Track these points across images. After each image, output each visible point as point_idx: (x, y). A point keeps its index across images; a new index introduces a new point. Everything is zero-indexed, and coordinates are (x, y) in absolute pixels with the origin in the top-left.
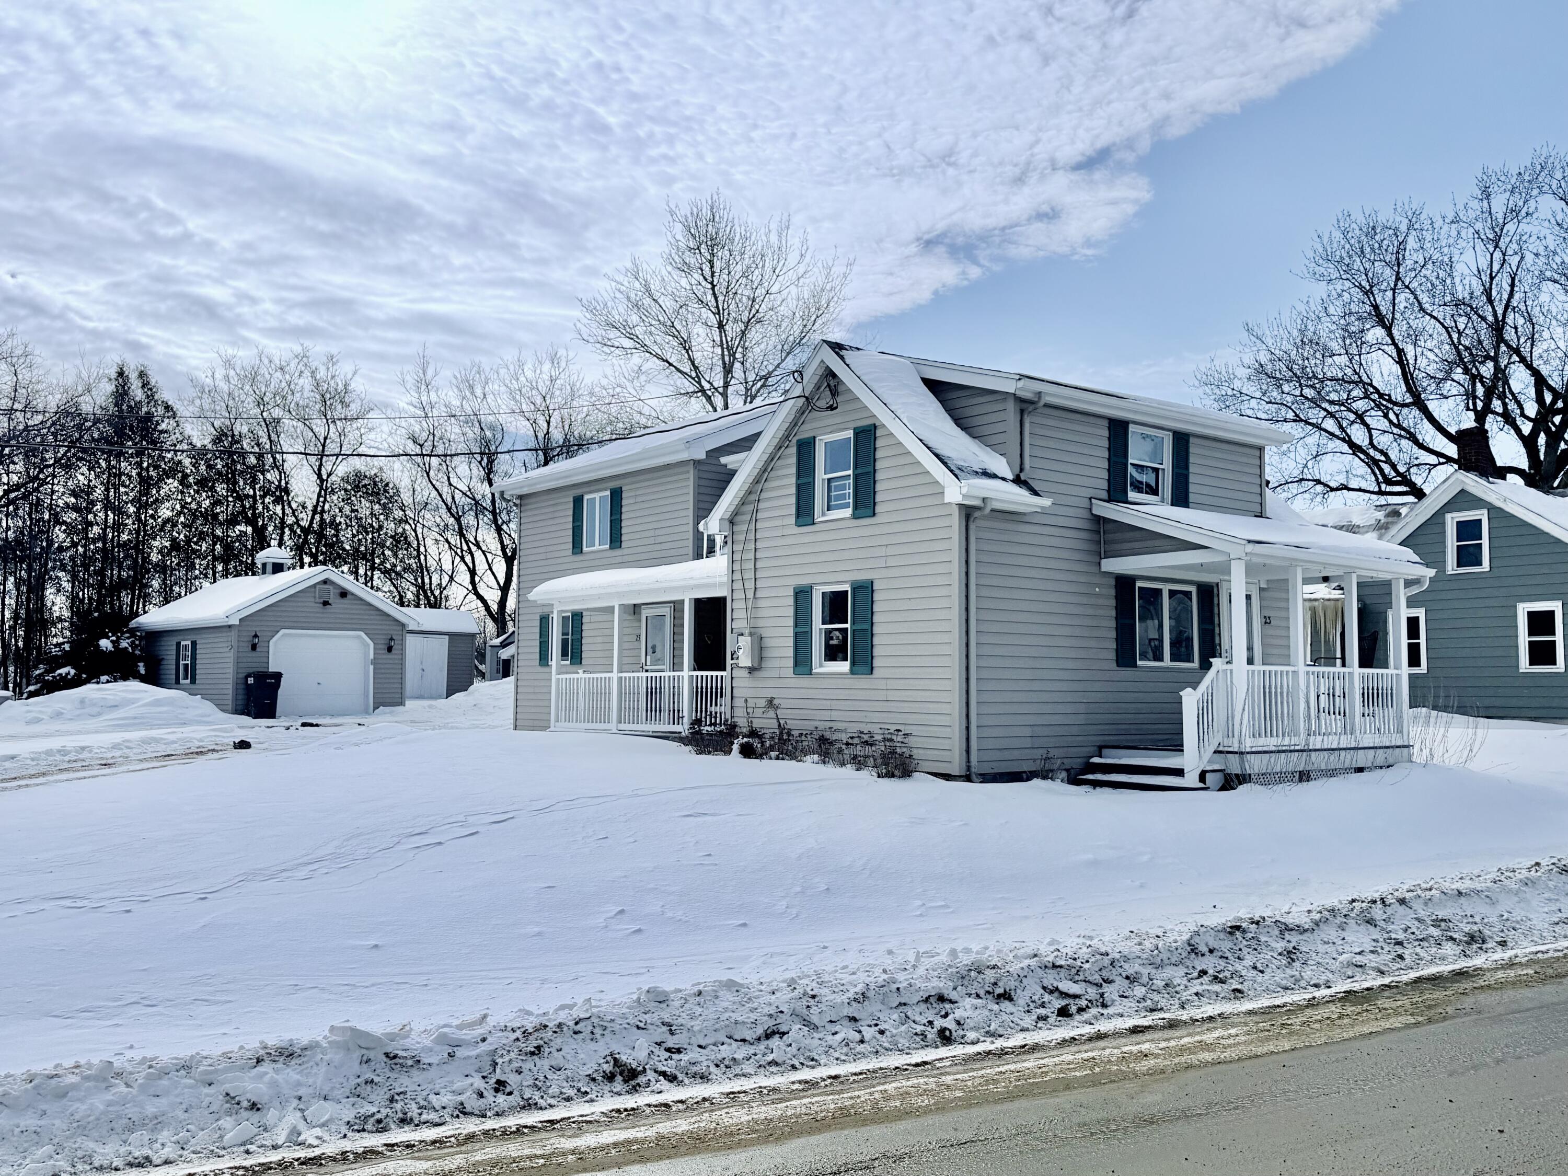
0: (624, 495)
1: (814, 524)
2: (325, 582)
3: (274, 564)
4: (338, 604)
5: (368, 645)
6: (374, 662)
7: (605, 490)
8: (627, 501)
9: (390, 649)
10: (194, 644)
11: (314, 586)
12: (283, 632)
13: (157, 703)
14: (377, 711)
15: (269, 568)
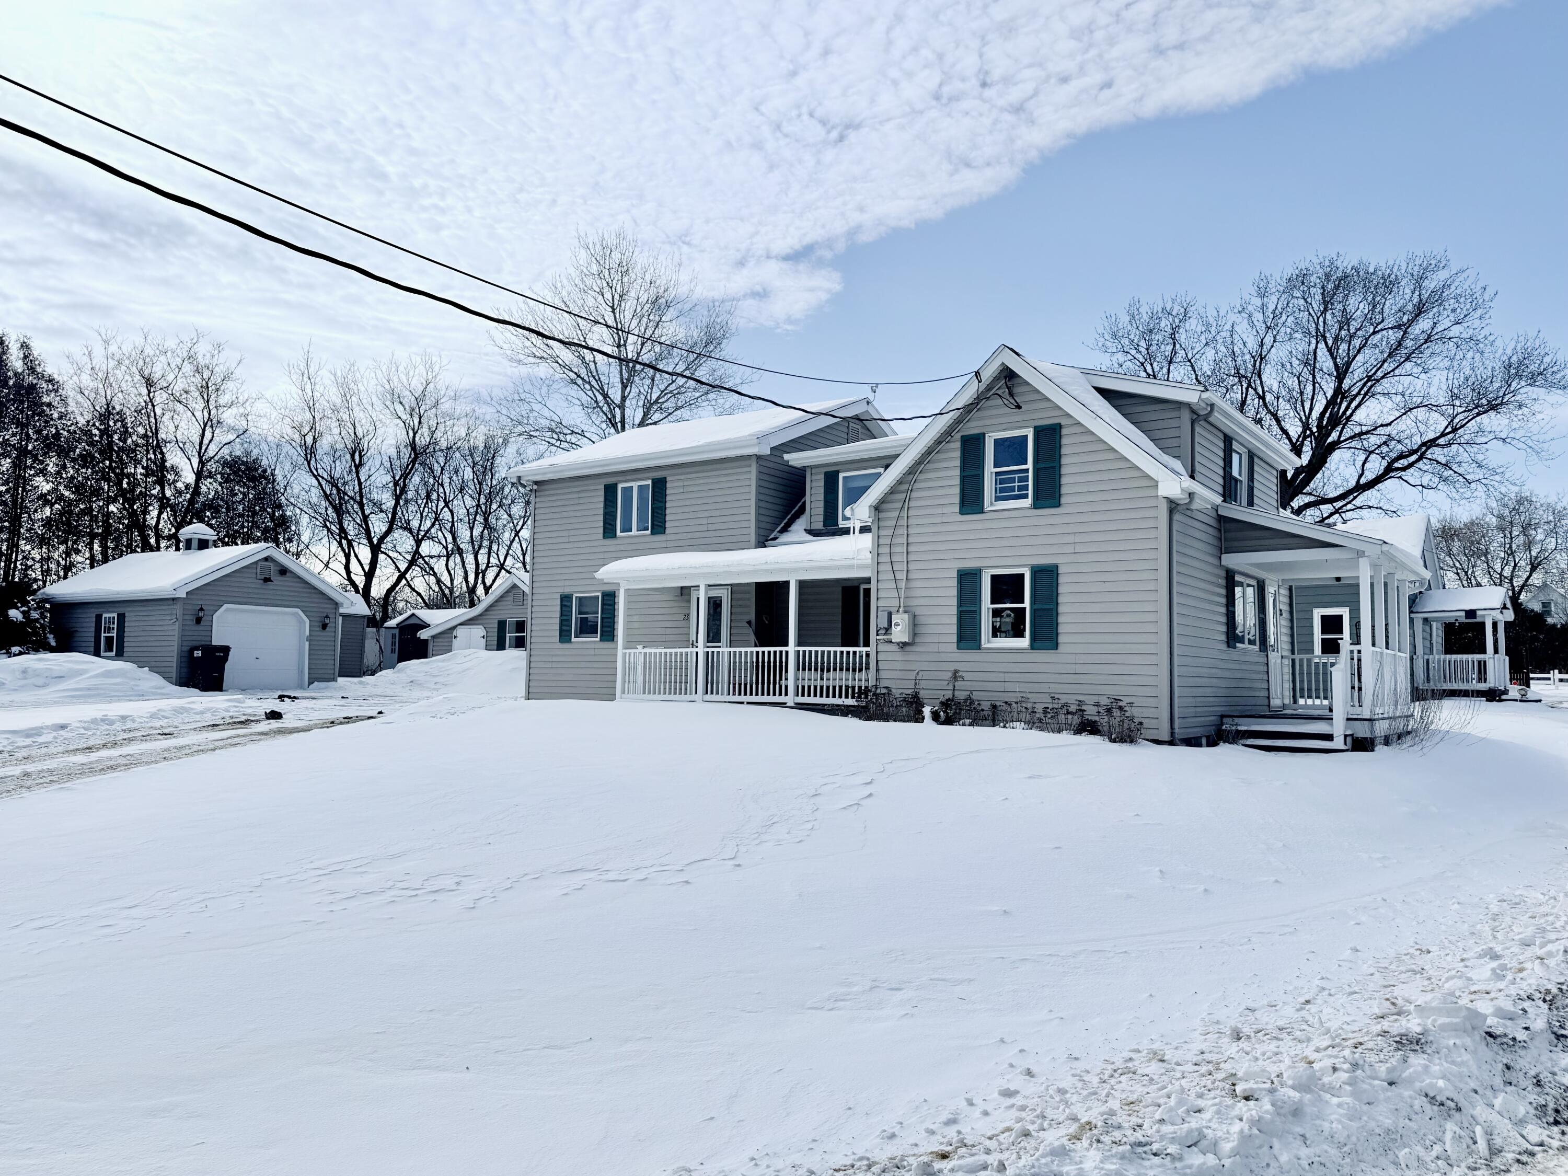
0: (668, 485)
1: (983, 512)
2: (266, 559)
3: (200, 540)
4: (278, 580)
5: (305, 622)
6: (309, 639)
7: (646, 479)
8: (672, 489)
9: (324, 626)
10: (121, 617)
11: (256, 563)
12: (226, 606)
13: (108, 674)
14: (311, 686)
15: (195, 544)
